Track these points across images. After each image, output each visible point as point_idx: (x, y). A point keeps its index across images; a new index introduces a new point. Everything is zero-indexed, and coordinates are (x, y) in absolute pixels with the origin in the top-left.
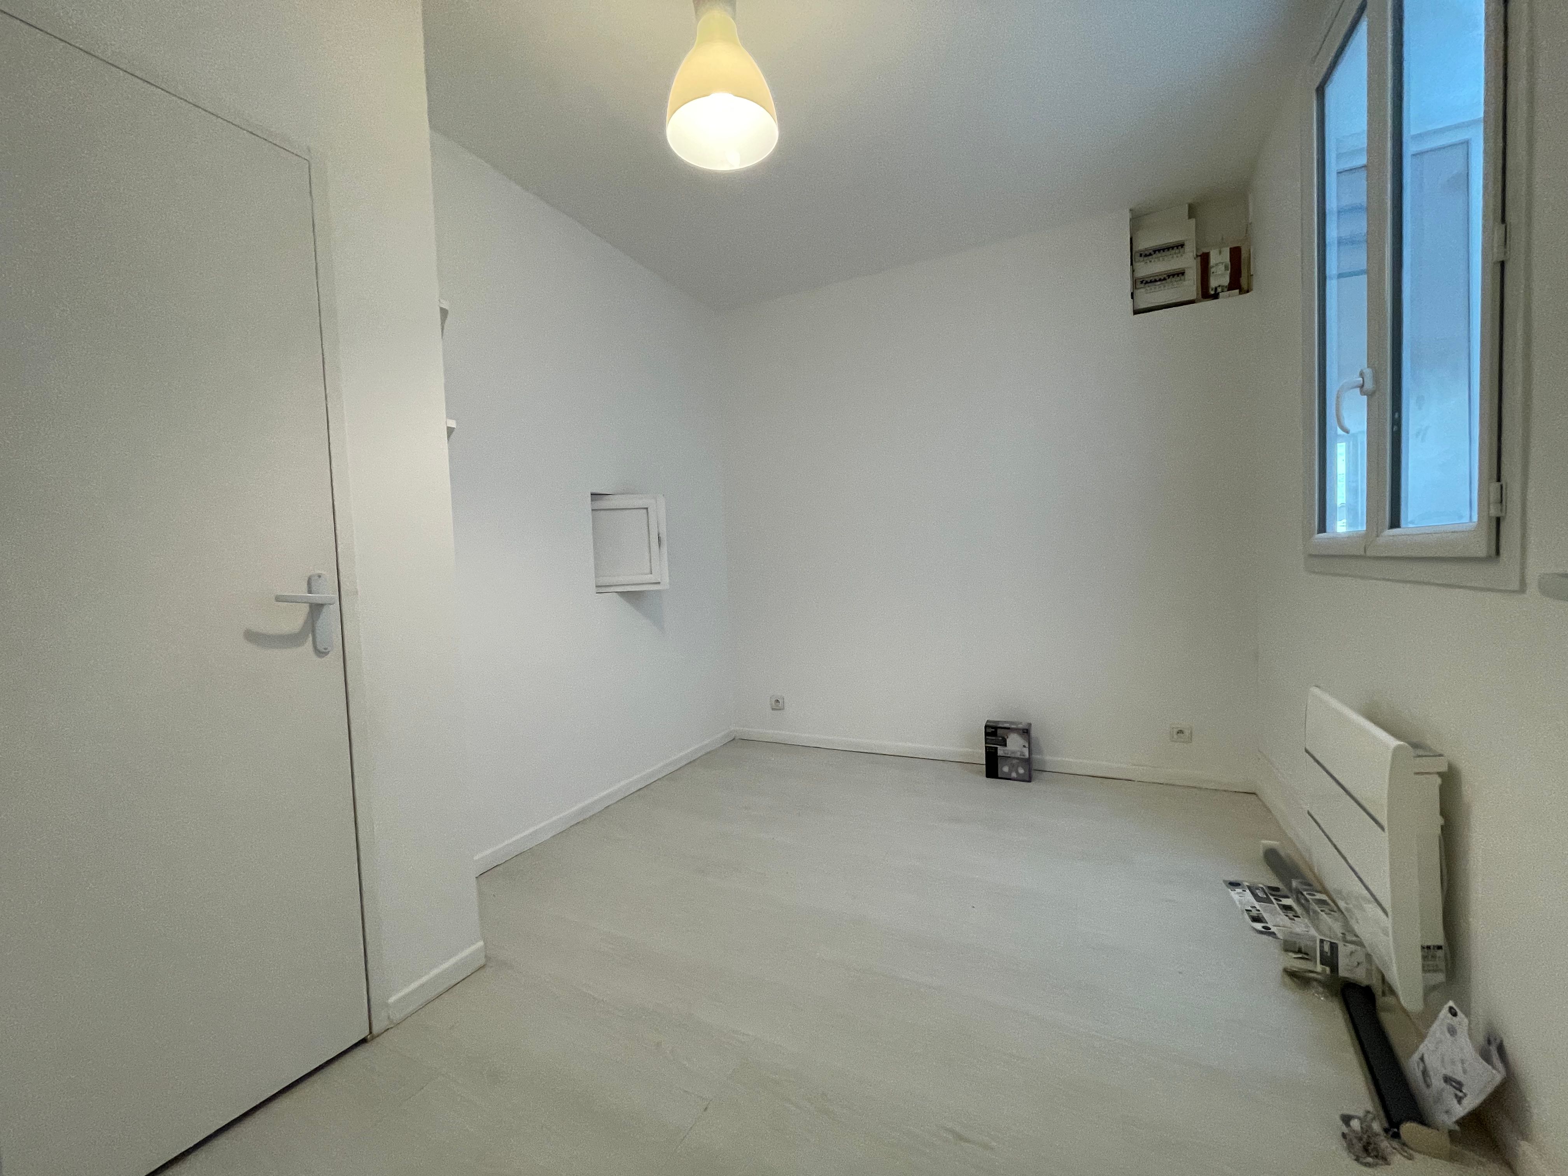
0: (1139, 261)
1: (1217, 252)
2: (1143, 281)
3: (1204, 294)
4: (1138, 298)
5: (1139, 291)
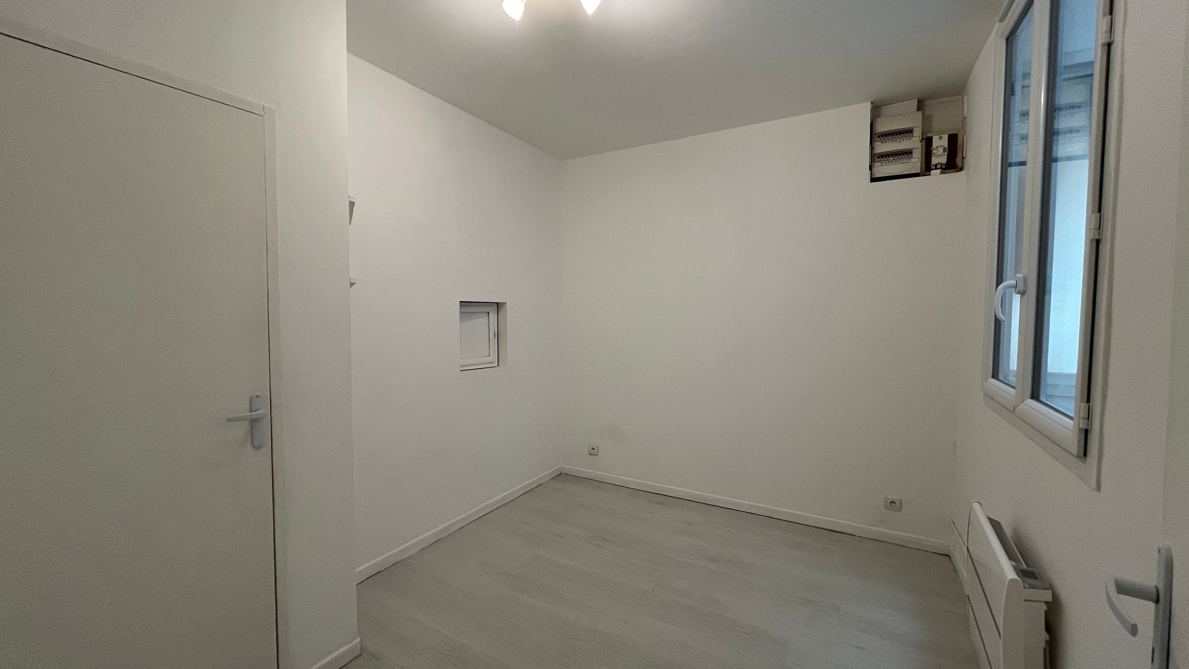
0: (877, 141)
1: (938, 137)
2: (879, 156)
3: (927, 168)
4: (875, 170)
5: (876, 164)
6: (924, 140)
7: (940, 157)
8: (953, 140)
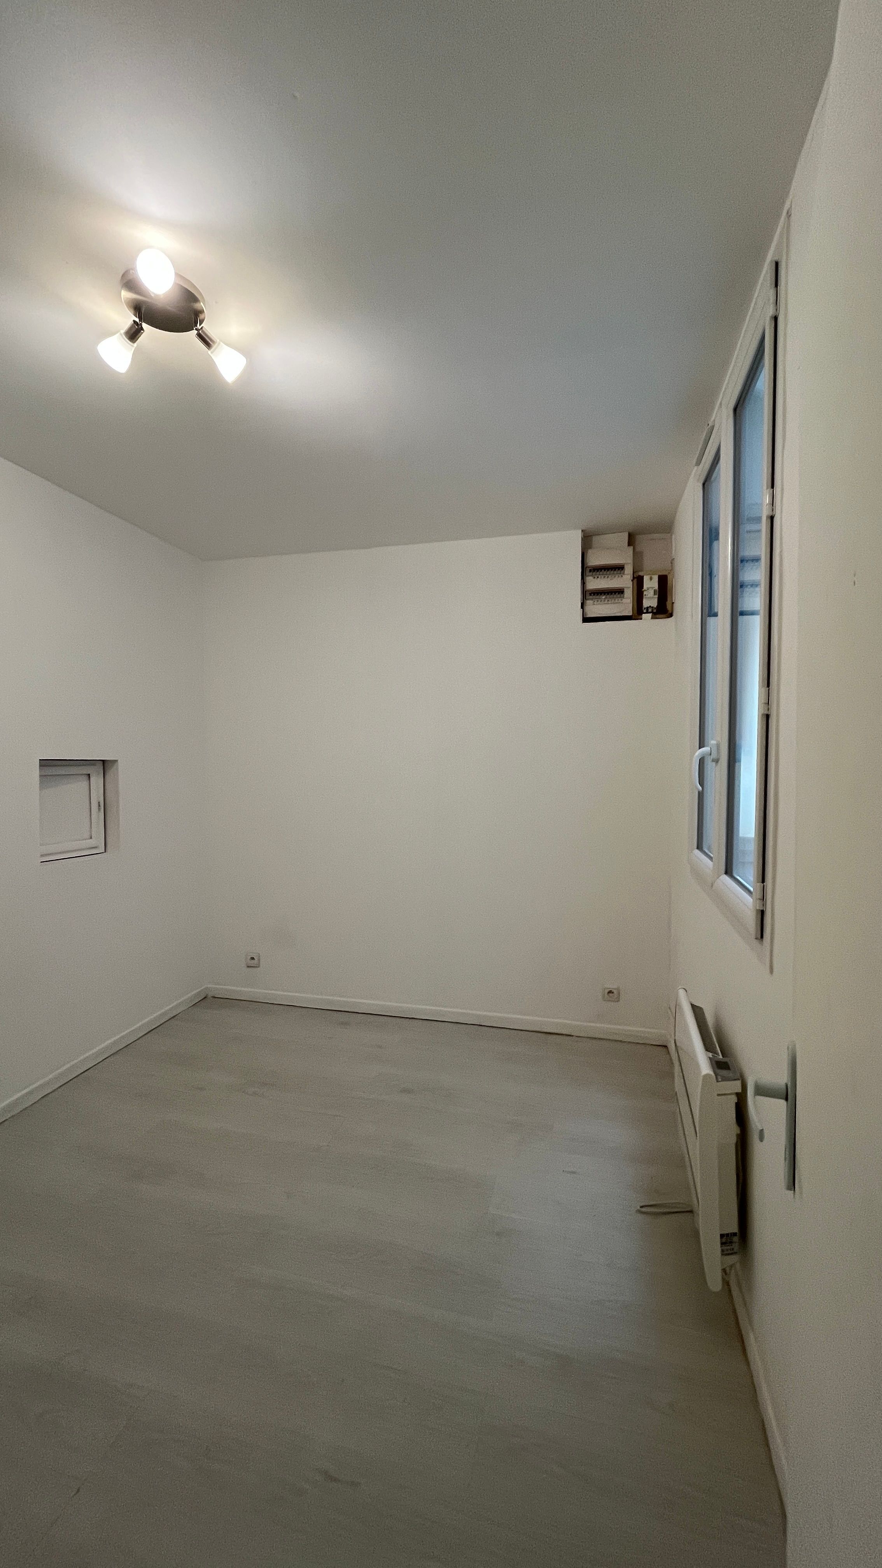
0: (589, 576)
1: (649, 578)
2: (592, 593)
3: (638, 612)
4: (587, 608)
5: (588, 601)
6: (636, 579)
7: (650, 601)
8: (663, 581)
